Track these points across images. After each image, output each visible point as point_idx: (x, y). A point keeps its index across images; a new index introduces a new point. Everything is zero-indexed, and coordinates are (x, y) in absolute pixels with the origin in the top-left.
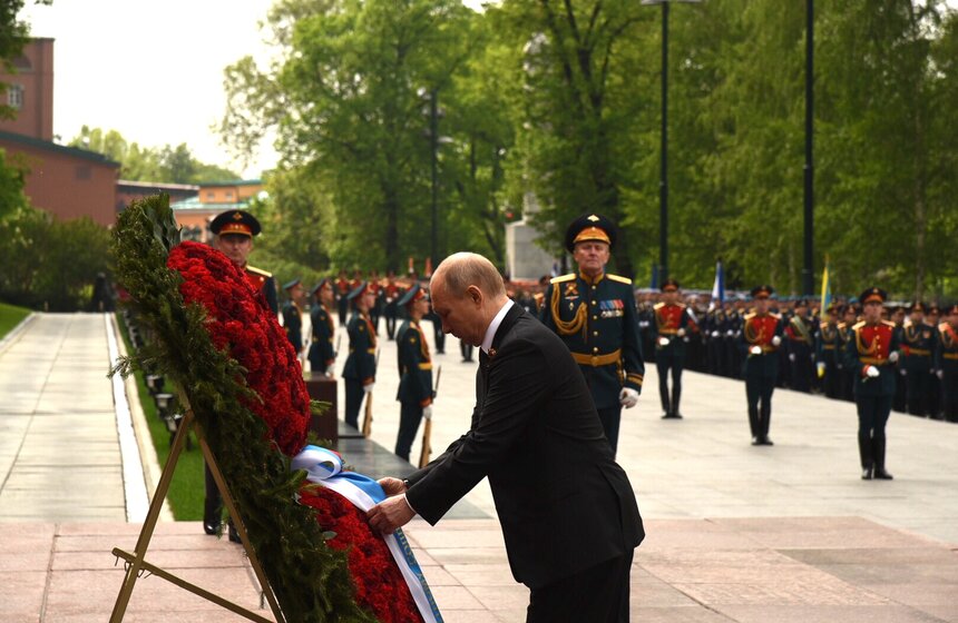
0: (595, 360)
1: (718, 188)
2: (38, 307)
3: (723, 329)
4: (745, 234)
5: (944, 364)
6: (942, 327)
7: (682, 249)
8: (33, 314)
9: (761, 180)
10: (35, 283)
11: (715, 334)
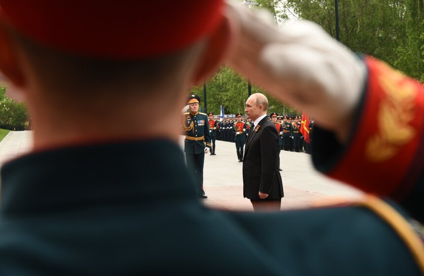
0: (196, 139)
1: (221, 83)
2: (12, 129)
3: (226, 127)
4: (230, 97)
5: (294, 134)
6: (293, 124)
7: (211, 102)
8: (11, 132)
9: (234, 80)
10: (11, 122)
11: (224, 128)
